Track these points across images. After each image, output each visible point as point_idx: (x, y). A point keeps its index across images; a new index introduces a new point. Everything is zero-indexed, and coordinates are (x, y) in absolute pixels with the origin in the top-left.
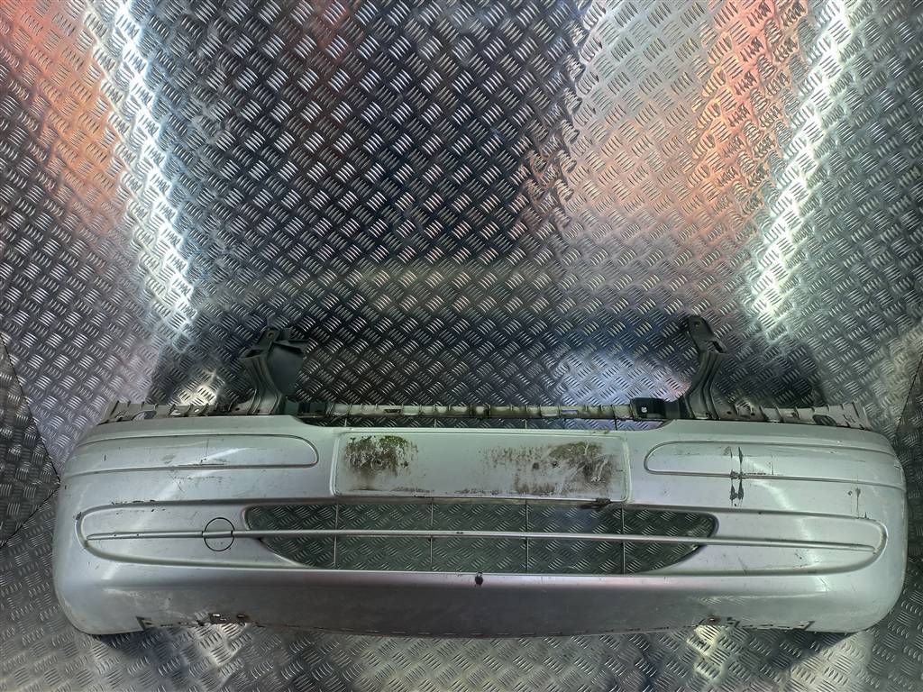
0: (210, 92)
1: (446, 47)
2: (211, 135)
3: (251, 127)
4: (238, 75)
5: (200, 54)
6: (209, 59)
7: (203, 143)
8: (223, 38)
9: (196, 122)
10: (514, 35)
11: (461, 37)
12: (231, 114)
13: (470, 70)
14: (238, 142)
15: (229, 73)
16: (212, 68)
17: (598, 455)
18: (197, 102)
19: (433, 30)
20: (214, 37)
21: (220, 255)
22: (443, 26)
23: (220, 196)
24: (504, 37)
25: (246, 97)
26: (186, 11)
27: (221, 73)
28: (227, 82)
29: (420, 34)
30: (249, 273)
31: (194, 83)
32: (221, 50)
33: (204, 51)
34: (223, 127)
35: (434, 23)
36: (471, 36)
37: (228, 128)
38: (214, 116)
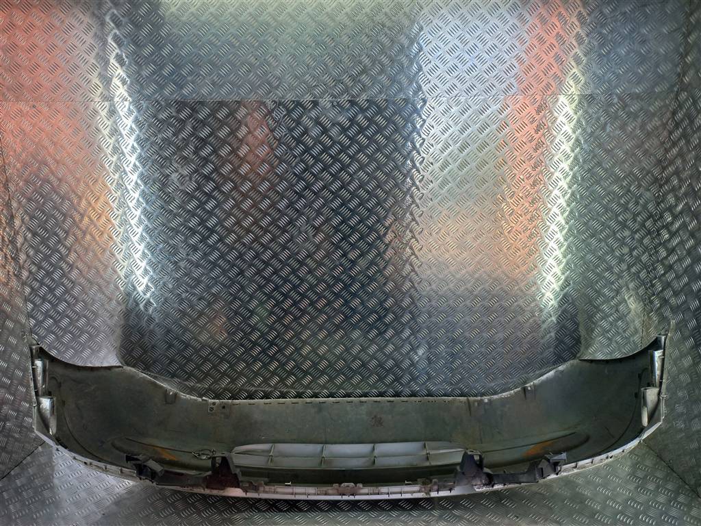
0: (185, 158)
1: (325, 131)
2: (182, 184)
3: (208, 178)
4: (202, 148)
5: (180, 137)
6: (185, 140)
7: (177, 189)
8: (193, 127)
9: (174, 176)
10: (365, 123)
11: (333, 125)
12: (196, 171)
13: (340, 143)
14: (199, 188)
15: (196, 148)
16: (187, 145)
18: (176, 165)
19: (317, 122)
20: (189, 128)
21: (182, 259)
22: (323, 119)
23: (185, 221)
24: (358, 125)
25: (206, 160)
26: (174, 114)
27: (191, 148)
28: (195, 153)
29: (310, 124)
30: (200, 270)
31: (175, 153)
32: (192, 135)
33: (183, 135)
34: (191, 179)
35: (318, 118)
36: (339, 124)
37: (194, 179)
38: (185, 173)
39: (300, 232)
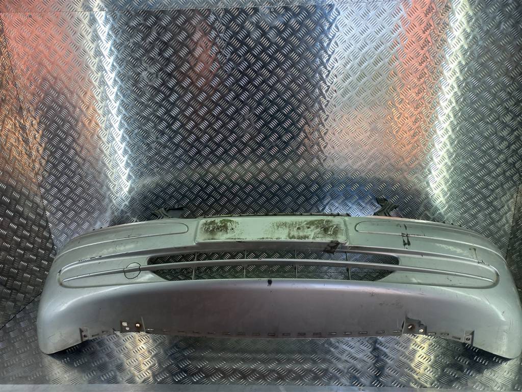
0: (152, 59)
1: (264, 34)
2: (150, 80)
3: (170, 75)
4: (165, 50)
5: (147, 41)
6: (151, 43)
7: (147, 85)
8: (158, 33)
9: (144, 74)
10: (297, 26)
11: (271, 28)
12: (161, 70)
13: (276, 44)
14: (164, 84)
15: (160, 50)
16: (153, 48)
17: (331, 224)
18: (145, 65)
19: (258, 26)
20: (154, 34)
21: (153, 142)
22: (262, 24)
23: (154, 111)
24: (291, 28)
25: (168, 60)
26: (142, 22)
27: (157, 50)
28: (160, 54)
29: (252, 28)
30: (167, 150)
31: (144, 55)
32: (157, 39)
33: (150, 39)
34: (157, 76)
35: (258, 22)
36: (276, 28)
37: (159, 76)
38: (153, 71)
39: (244, 120)
